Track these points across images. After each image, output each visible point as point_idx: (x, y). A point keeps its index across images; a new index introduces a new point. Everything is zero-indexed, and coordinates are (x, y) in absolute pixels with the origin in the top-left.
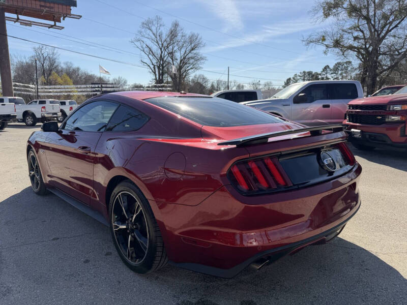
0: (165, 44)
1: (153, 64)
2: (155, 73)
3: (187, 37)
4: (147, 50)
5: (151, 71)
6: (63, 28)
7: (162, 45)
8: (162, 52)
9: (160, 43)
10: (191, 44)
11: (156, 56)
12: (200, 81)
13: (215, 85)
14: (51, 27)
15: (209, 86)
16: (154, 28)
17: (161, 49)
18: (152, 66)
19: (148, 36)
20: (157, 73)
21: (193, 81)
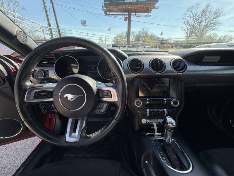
0: (198, 18)
1: (188, 29)
2: (187, 34)
3: (213, 11)
4: (186, 23)
5: (186, 33)
6: (151, 15)
7: (196, 19)
8: (194, 23)
9: (195, 18)
10: (214, 15)
11: (191, 25)
12: (212, 36)
13: (222, 39)
14: (147, 16)
15: (217, 39)
16: (193, 11)
17: (194, 21)
18: (187, 30)
19: (189, 15)
20: (189, 34)
21: (208, 37)
